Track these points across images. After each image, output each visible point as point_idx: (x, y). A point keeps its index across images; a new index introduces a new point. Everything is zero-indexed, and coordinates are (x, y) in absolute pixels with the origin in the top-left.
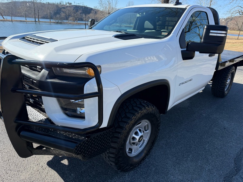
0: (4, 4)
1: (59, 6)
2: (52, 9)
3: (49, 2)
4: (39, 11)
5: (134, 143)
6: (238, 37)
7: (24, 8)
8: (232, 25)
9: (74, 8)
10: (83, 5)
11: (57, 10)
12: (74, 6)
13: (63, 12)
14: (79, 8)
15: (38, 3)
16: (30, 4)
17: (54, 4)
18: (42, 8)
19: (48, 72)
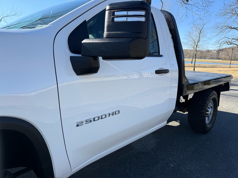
6: (229, 65)
8: (223, 55)
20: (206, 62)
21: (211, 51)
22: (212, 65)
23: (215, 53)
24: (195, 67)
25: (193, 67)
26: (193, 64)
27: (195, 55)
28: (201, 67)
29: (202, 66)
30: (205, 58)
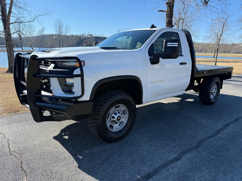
0: (34, 37)
1: (82, 38)
2: (75, 40)
3: (73, 35)
4: (64, 42)
5: (114, 121)
7: (51, 40)
9: (95, 39)
10: (103, 36)
11: (80, 41)
12: (95, 37)
13: (85, 42)
14: (99, 39)
15: (63, 36)
16: (56, 36)
17: (77, 36)
18: (66, 40)
19: (54, 65)
20: (230, 56)
21: (237, 44)
22: (236, 60)
23: (241, 47)
24: (216, 62)
25: (215, 62)
26: (215, 59)
27: (217, 50)
28: (223, 62)
29: (225, 61)
30: (229, 53)
